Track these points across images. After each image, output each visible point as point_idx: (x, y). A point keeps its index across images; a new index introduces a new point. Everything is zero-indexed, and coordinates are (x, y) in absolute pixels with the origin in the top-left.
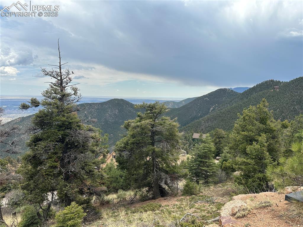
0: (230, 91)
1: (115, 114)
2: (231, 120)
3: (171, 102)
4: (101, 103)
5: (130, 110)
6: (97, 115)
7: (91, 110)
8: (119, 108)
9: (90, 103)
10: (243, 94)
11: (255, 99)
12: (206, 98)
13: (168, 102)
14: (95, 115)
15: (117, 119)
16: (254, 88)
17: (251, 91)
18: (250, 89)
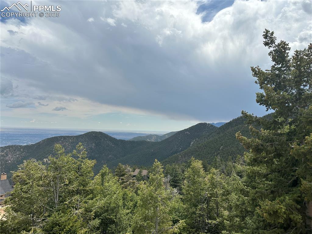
0: (210, 126)
1: (91, 149)
2: (207, 155)
3: (154, 135)
4: (76, 136)
5: (108, 144)
6: (71, 149)
7: (64, 143)
8: (97, 142)
9: (65, 136)
10: (220, 128)
11: (230, 133)
12: (187, 132)
13: (150, 136)
14: (69, 149)
15: (93, 154)
16: (230, 123)
17: (227, 126)
18: (227, 123)
